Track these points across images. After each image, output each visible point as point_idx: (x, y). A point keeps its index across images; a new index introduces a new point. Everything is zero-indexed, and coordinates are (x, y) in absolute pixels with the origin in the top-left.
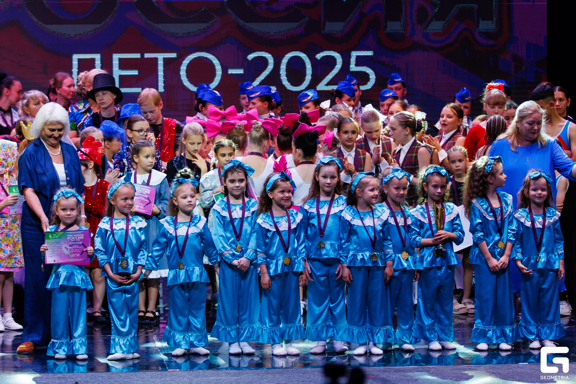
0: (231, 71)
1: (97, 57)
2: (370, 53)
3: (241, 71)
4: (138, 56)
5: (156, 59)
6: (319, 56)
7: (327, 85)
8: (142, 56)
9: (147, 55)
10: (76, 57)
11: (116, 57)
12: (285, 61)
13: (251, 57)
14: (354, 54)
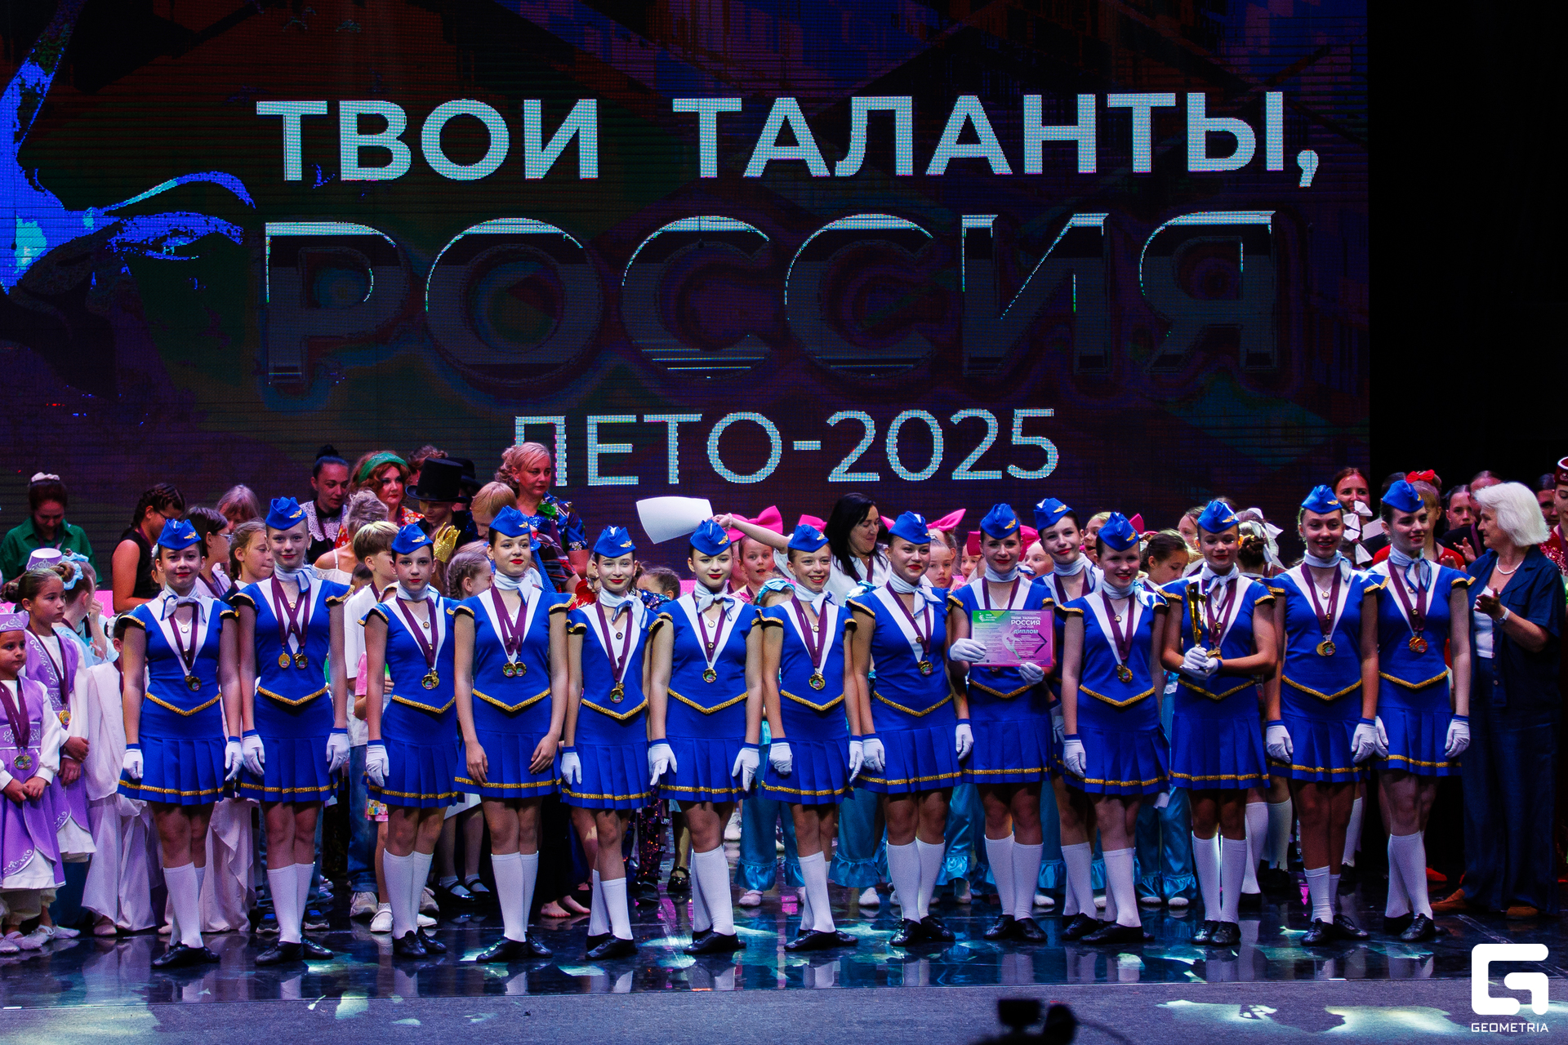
0: (800, 445)
1: (559, 421)
2: (1048, 413)
3: (815, 445)
4: (632, 419)
5: (665, 425)
6: (956, 418)
7: (972, 469)
8: (640, 418)
9: (648, 418)
10: (521, 422)
11: (593, 420)
12: (896, 425)
13: (833, 420)
14: (1020, 414)
